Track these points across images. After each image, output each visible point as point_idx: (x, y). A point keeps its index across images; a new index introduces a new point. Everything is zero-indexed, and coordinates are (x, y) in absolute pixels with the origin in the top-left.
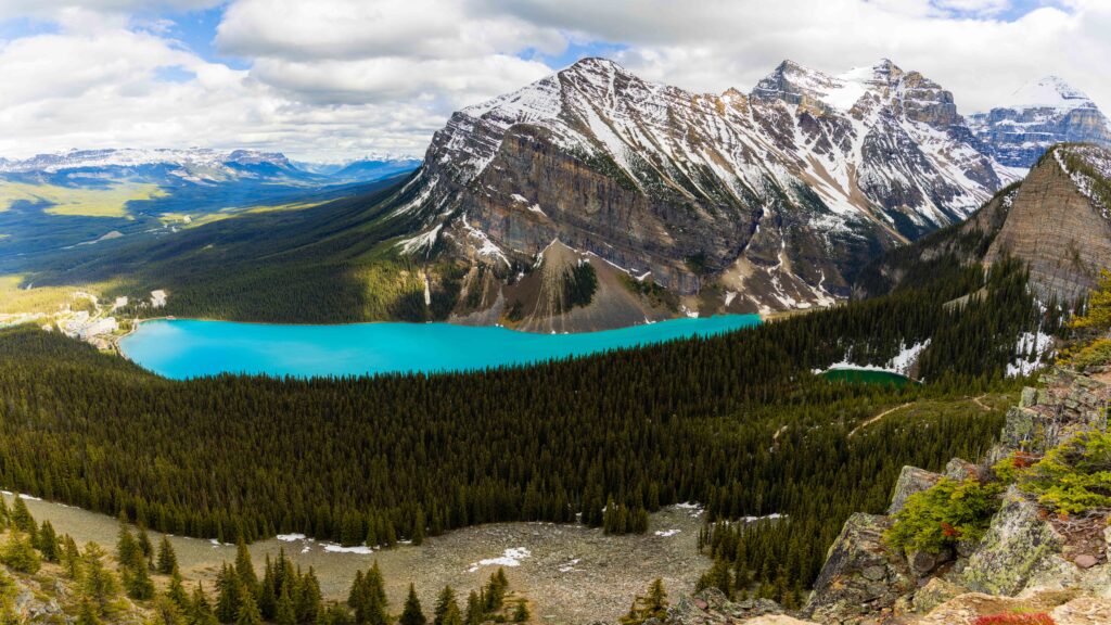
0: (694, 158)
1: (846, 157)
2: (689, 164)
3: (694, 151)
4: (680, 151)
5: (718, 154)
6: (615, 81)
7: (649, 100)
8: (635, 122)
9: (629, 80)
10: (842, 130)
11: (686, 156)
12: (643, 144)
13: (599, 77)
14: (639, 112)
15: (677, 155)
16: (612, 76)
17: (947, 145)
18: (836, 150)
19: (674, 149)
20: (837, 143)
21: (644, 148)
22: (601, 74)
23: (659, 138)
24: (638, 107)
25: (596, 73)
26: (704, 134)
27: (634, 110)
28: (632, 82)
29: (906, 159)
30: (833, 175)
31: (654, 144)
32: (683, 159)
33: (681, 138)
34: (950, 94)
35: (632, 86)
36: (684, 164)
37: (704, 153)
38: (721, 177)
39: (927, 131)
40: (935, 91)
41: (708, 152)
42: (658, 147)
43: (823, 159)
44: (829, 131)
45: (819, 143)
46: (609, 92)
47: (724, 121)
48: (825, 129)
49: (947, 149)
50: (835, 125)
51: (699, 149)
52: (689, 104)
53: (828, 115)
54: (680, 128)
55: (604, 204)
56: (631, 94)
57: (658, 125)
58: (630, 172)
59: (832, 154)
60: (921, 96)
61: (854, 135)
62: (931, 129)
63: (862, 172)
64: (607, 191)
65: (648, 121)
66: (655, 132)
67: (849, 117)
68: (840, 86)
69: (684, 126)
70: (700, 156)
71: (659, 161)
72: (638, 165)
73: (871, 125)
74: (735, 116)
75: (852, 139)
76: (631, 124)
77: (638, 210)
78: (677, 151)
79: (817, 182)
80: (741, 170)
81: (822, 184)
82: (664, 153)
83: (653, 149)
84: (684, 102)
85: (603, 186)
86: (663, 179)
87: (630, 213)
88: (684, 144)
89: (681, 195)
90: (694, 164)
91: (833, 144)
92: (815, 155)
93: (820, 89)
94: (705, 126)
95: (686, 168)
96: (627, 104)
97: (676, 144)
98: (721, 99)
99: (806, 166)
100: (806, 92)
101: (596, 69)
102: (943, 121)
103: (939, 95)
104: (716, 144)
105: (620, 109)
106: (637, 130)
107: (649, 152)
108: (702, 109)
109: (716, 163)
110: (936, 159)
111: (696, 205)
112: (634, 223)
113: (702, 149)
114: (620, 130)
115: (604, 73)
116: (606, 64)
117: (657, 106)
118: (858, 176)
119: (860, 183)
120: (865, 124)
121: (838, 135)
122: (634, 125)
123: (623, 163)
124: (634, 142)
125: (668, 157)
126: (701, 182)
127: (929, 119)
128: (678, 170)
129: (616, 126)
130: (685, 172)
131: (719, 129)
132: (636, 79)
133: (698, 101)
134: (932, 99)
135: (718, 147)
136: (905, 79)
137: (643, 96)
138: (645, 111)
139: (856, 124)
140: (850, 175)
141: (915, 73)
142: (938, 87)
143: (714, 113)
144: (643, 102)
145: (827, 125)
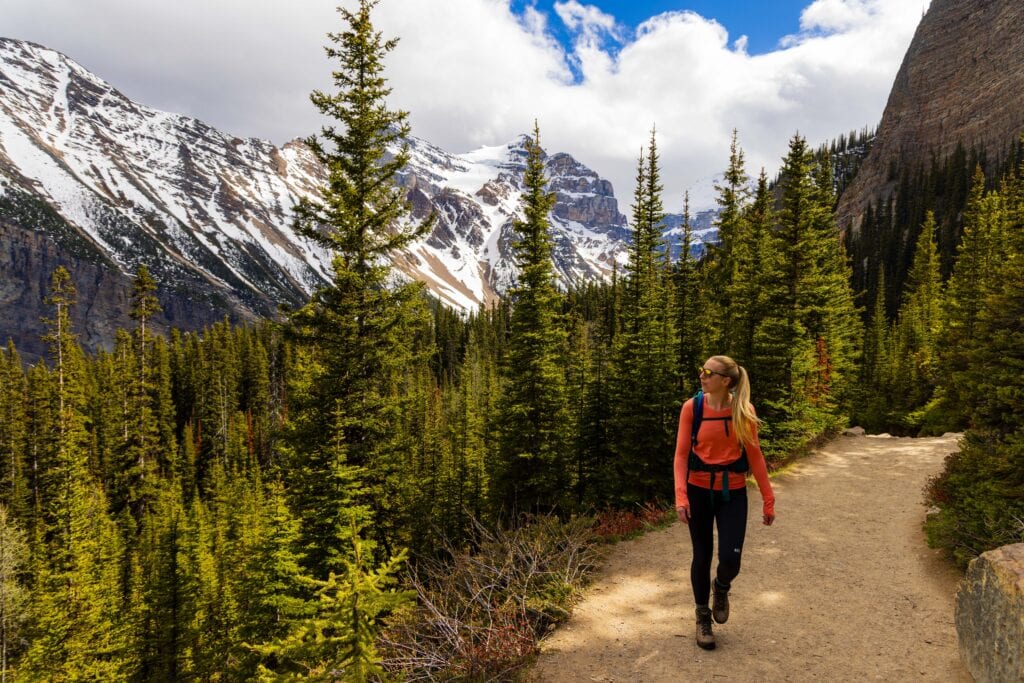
0: (232, 231)
1: (476, 253)
2: (220, 238)
3: (231, 220)
4: (203, 216)
5: (275, 229)
6: (70, 87)
7: (143, 130)
8: (113, 159)
9: (102, 92)
10: (467, 218)
11: (215, 226)
12: (128, 197)
13: (35, 77)
14: (120, 147)
15: (199, 222)
16: (63, 80)
17: (610, 247)
18: (460, 243)
19: (193, 212)
20: (462, 234)
21: (130, 204)
22: (38, 71)
23: (161, 193)
24: (120, 139)
25: (27, 68)
26: (250, 199)
27: (111, 142)
28: (108, 96)
29: (560, 259)
30: (459, 277)
31: (151, 199)
32: (209, 229)
33: (207, 198)
34: (609, 183)
35: (107, 103)
36: (211, 237)
37: (249, 226)
38: (282, 263)
39: (581, 233)
40: (590, 180)
41: (255, 223)
42: (162, 206)
43: (444, 256)
44: (451, 217)
45: (437, 233)
46: (56, 103)
47: (287, 184)
48: (444, 214)
49: (611, 253)
50: (459, 209)
51: (240, 219)
52: (223, 151)
53: (447, 198)
54: (204, 181)
55: (29, 289)
56: (106, 116)
57: (162, 172)
58: (95, 235)
59: (455, 248)
60: (572, 186)
61: (485, 224)
62: (585, 230)
63: (500, 272)
64: (35, 260)
65: (142, 164)
66: (156, 184)
67: (478, 201)
68: (464, 169)
69: (213, 180)
70: (242, 228)
71: (161, 226)
72: (114, 229)
73: (510, 213)
74: (304, 180)
75: (484, 230)
76: (104, 163)
77: (110, 298)
78: (198, 216)
79: (436, 285)
80: (315, 256)
81: (443, 287)
82: (170, 214)
83: (148, 206)
84: (212, 147)
85: (26, 252)
86: (165, 253)
87: (90, 306)
88: (212, 208)
89: (203, 280)
90: (230, 239)
91: (458, 237)
92: (431, 250)
93: (436, 170)
94: (251, 188)
95: (216, 243)
96: (95, 128)
97: (196, 205)
98: (280, 153)
99: (418, 263)
100: (416, 170)
101: (26, 61)
102: (601, 220)
103: (596, 184)
104: (273, 216)
105: (81, 134)
106: (117, 174)
107: (139, 210)
108: (248, 161)
109: (272, 242)
110: (596, 265)
111: (233, 299)
112: (100, 325)
113: (246, 219)
114: (78, 169)
115: (45, 71)
116: (51, 57)
117: (160, 142)
118: (495, 277)
119: (499, 288)
120: (501, 211)
121: (463, 222)
122: (111, 164)
123: (76, 215)
124: (108, 191)
125: (180, 222)
126: (242, 266)
127: (583, 217)
128: (199, 243)
129: (69, 160)
130: (215, 250)
131: (276, 195)
132: (115, 93)
133: (240, 148)
134: (585, 191)
135: (275, 220)
136: (550, 164)
137: (130, 122)
138: (133, 146)
139: (488, 210)
140: (485, 277)
141: (563, 156)
142: (594, 175)
143: (268, 169)
144: (131, 133)
145: (448, 210)
